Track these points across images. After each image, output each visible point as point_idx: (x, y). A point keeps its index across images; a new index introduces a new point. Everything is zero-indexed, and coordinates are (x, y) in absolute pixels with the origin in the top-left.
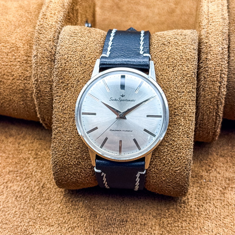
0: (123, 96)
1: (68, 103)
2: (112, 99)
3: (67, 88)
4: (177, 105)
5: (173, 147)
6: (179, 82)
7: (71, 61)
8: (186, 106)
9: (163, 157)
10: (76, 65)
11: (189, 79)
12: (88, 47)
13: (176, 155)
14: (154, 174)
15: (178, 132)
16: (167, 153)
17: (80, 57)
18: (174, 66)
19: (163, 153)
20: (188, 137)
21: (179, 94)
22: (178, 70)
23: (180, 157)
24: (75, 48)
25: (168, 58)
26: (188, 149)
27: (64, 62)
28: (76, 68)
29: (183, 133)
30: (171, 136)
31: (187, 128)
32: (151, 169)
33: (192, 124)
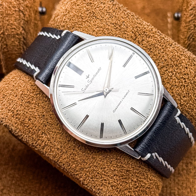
0: (88, 77)
1: (58, 141)
2: (84, 89)
3: (41, 133)
4: (132, 35)
5: (171, 66)
6: (111, 19)
7: (18, 111)
8: (139, 28)
9: (176, 82)
10: (26, 108)
11: (114, 8)
12: (17, 88)
13: (181, 67)
14: (187, 104)
15: (160, 51)
16: (174, 76)
17: (21, 100)
18: (93, 15)
19: (172, 79)
20: (171, 46)
21: (122, 27)
22: (99, 13)
23: (186, 65)
24: (9, 101)
25: (81, 16)
26: (184, 53)
27: (15, 119)
28: (29, 110)
29: (163, 47)
30: (159, 60)
31: (161, 40)
32: (180, 103)
33: (161, 34)
